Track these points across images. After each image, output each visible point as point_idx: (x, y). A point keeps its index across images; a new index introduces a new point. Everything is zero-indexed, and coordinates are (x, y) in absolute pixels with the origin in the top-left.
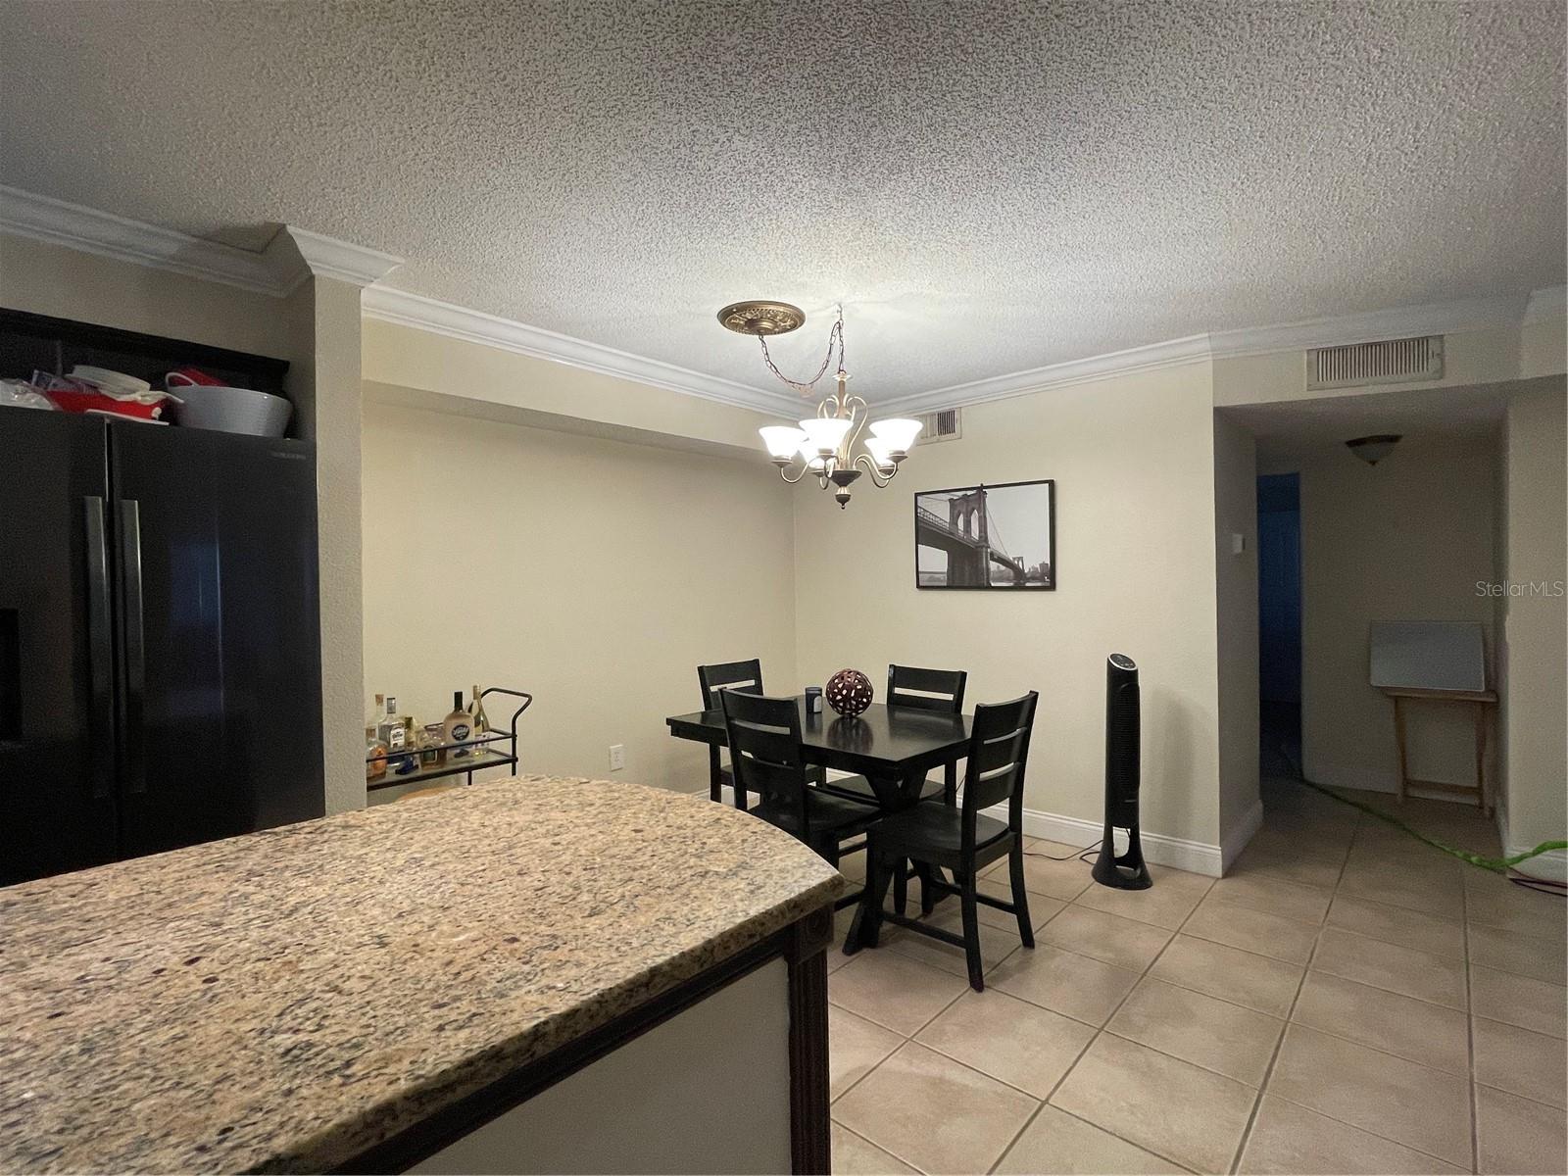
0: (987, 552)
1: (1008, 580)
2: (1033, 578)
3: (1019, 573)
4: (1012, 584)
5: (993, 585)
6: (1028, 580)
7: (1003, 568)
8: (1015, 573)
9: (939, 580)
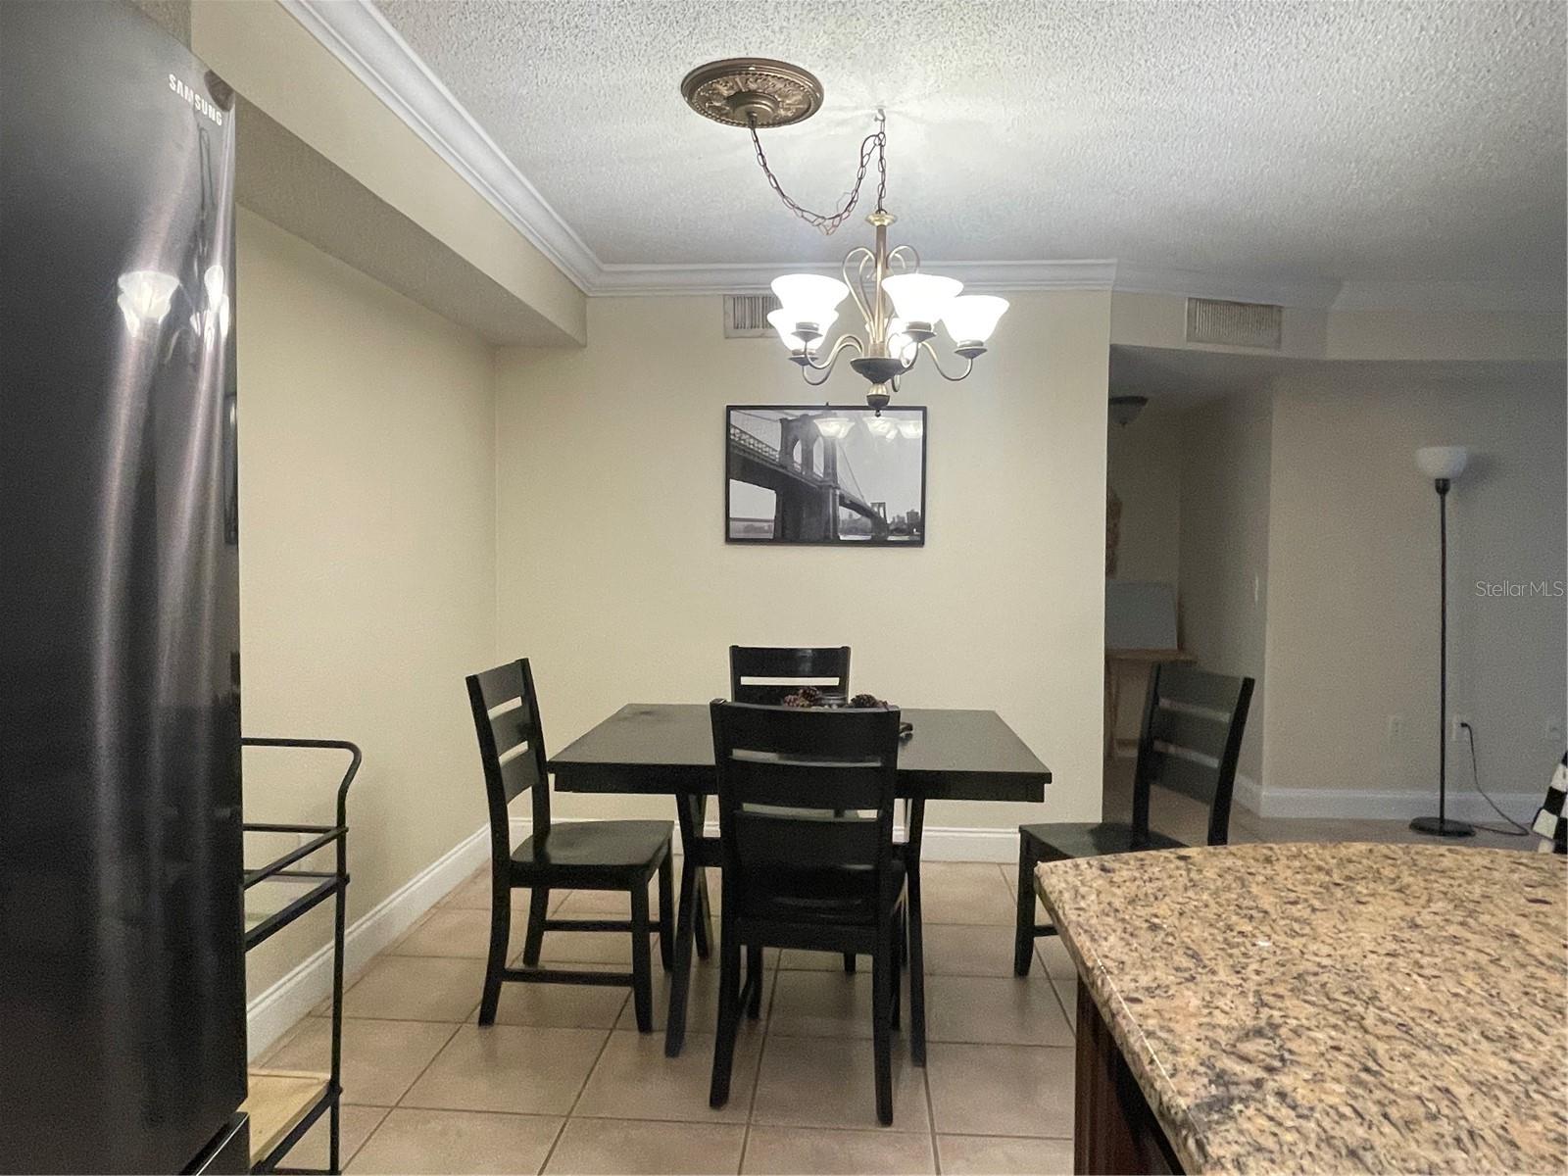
0: (834, 495)
1: (864, 533)
2: (898, 531)
3: (879, 523)
4: (869, 538)
5: (842, 538)
6: (892, 533)
7: (856, 516)
8: (874, 524)
9: (761, 530)
